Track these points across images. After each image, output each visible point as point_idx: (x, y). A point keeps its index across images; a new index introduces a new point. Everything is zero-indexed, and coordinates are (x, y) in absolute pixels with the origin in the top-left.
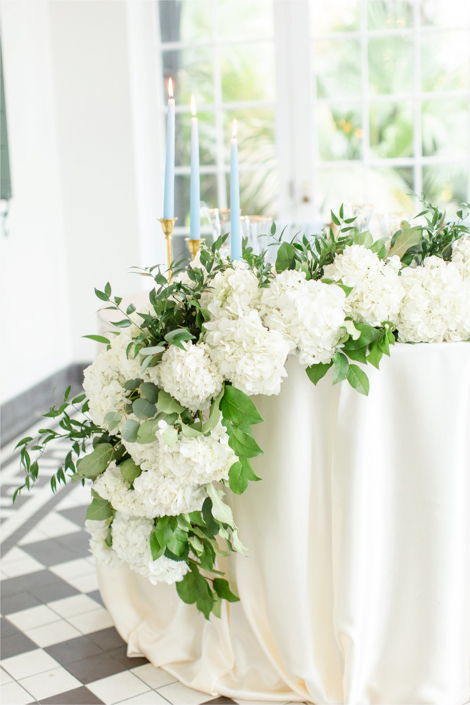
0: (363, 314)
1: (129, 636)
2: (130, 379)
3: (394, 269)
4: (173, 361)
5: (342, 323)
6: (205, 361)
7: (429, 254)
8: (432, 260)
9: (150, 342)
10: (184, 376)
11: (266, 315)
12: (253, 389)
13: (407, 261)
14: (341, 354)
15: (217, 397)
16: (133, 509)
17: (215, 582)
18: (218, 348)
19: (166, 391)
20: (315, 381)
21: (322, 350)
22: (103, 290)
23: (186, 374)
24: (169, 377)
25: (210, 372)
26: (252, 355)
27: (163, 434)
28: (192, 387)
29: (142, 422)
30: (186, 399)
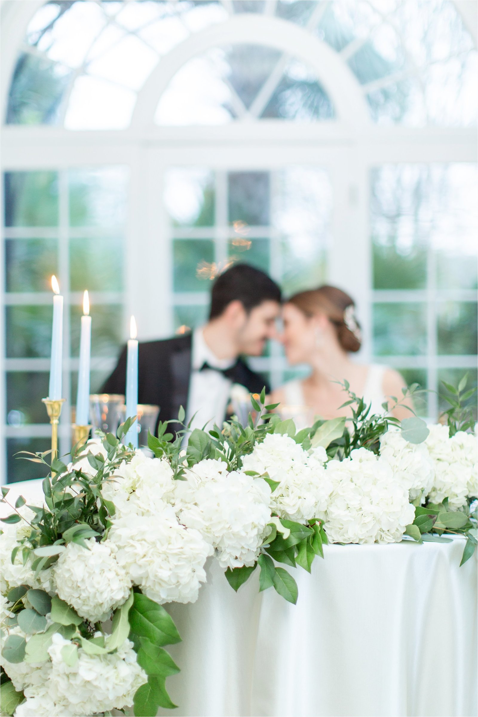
0: (289, 510)
3: (320, 461)
4: (74, 561)
5: (269, 519)
6: (111, 563)
8: (359, 454)
9: (40, 542)
10: (86, 580)
11: (181, 511)
12: (168, 596)
13: (330, 454)
14: (265, 556)
15: (124, 605)
18: (126, 549)
19: (62, 597)
20: (236, 587)
24: (68, 582)
25: (117, 575)
26: (168, 557)
27: (60, 649)
28: (96, 593)
29: (28, 637)
30: (85, 608)
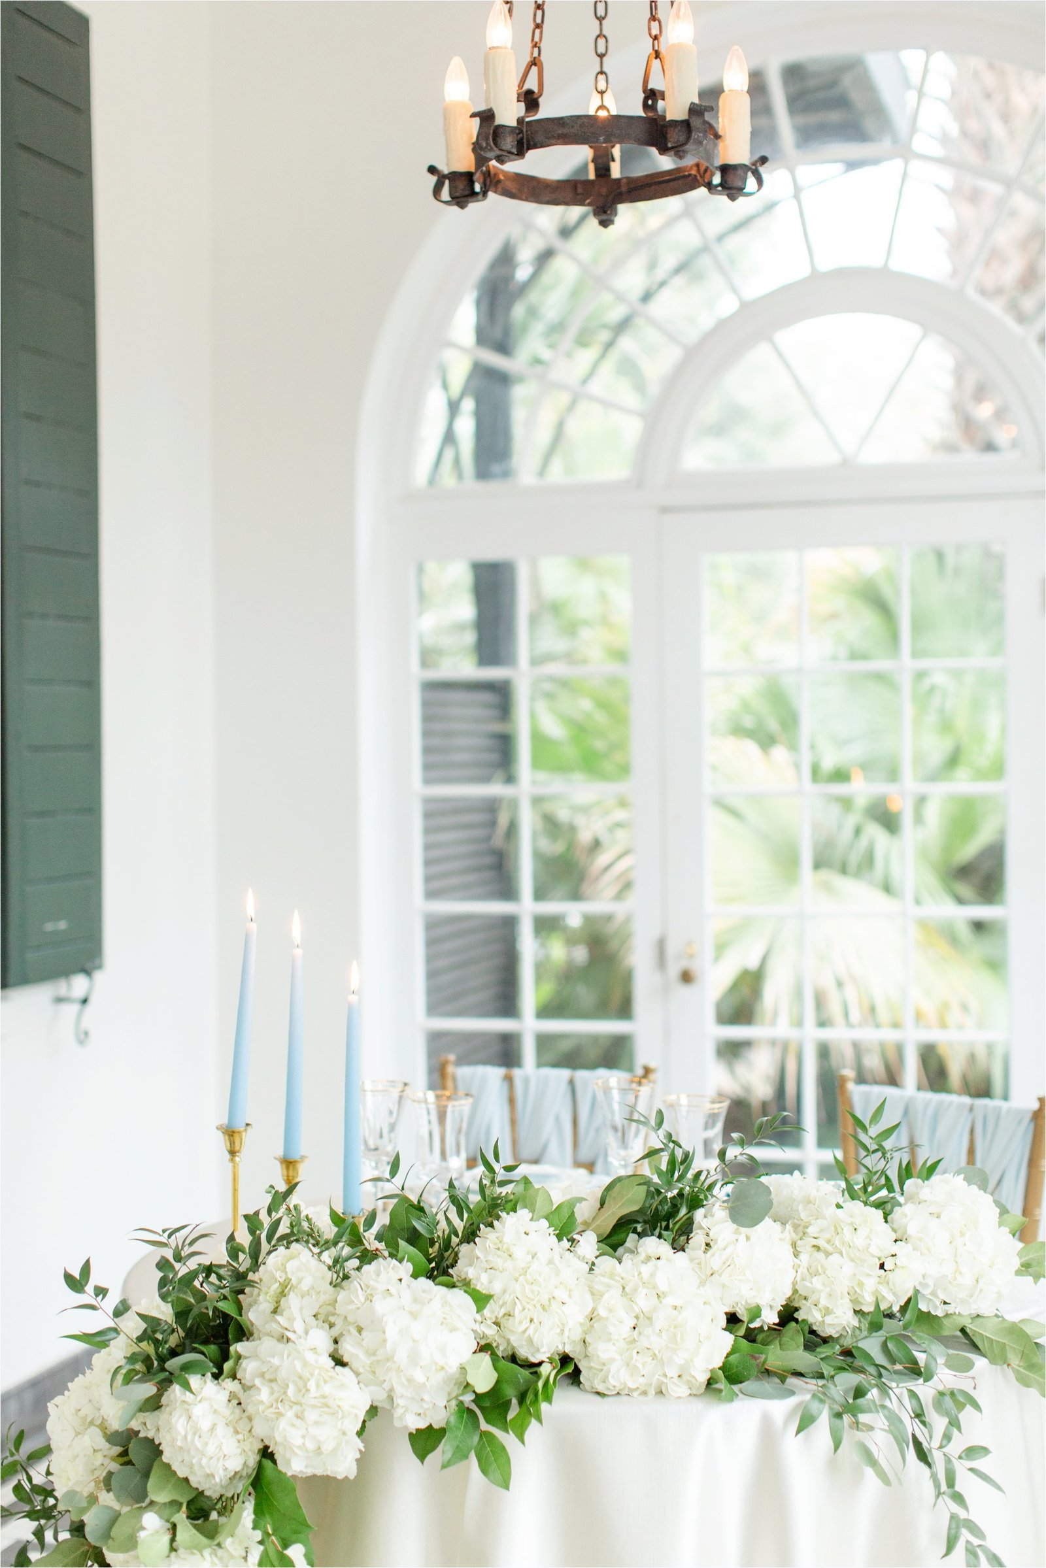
0: (513, 1340)
2: (116, 1428)
4: (175, 1409)
5: (466, 1357)
10: (189, 1438)
11: (341, 1335)
12: (306, 1467)
14: (469, 1411)
15: (248, 1474)
19: (165, 1458)
20: (422, 1455)
21: (431, 1406)
22: (76, 1274)
23: (193, 1435)
25: (237, 1432)
26: (303, 1411)
27: (149, 1538)
28: (201, 1459)
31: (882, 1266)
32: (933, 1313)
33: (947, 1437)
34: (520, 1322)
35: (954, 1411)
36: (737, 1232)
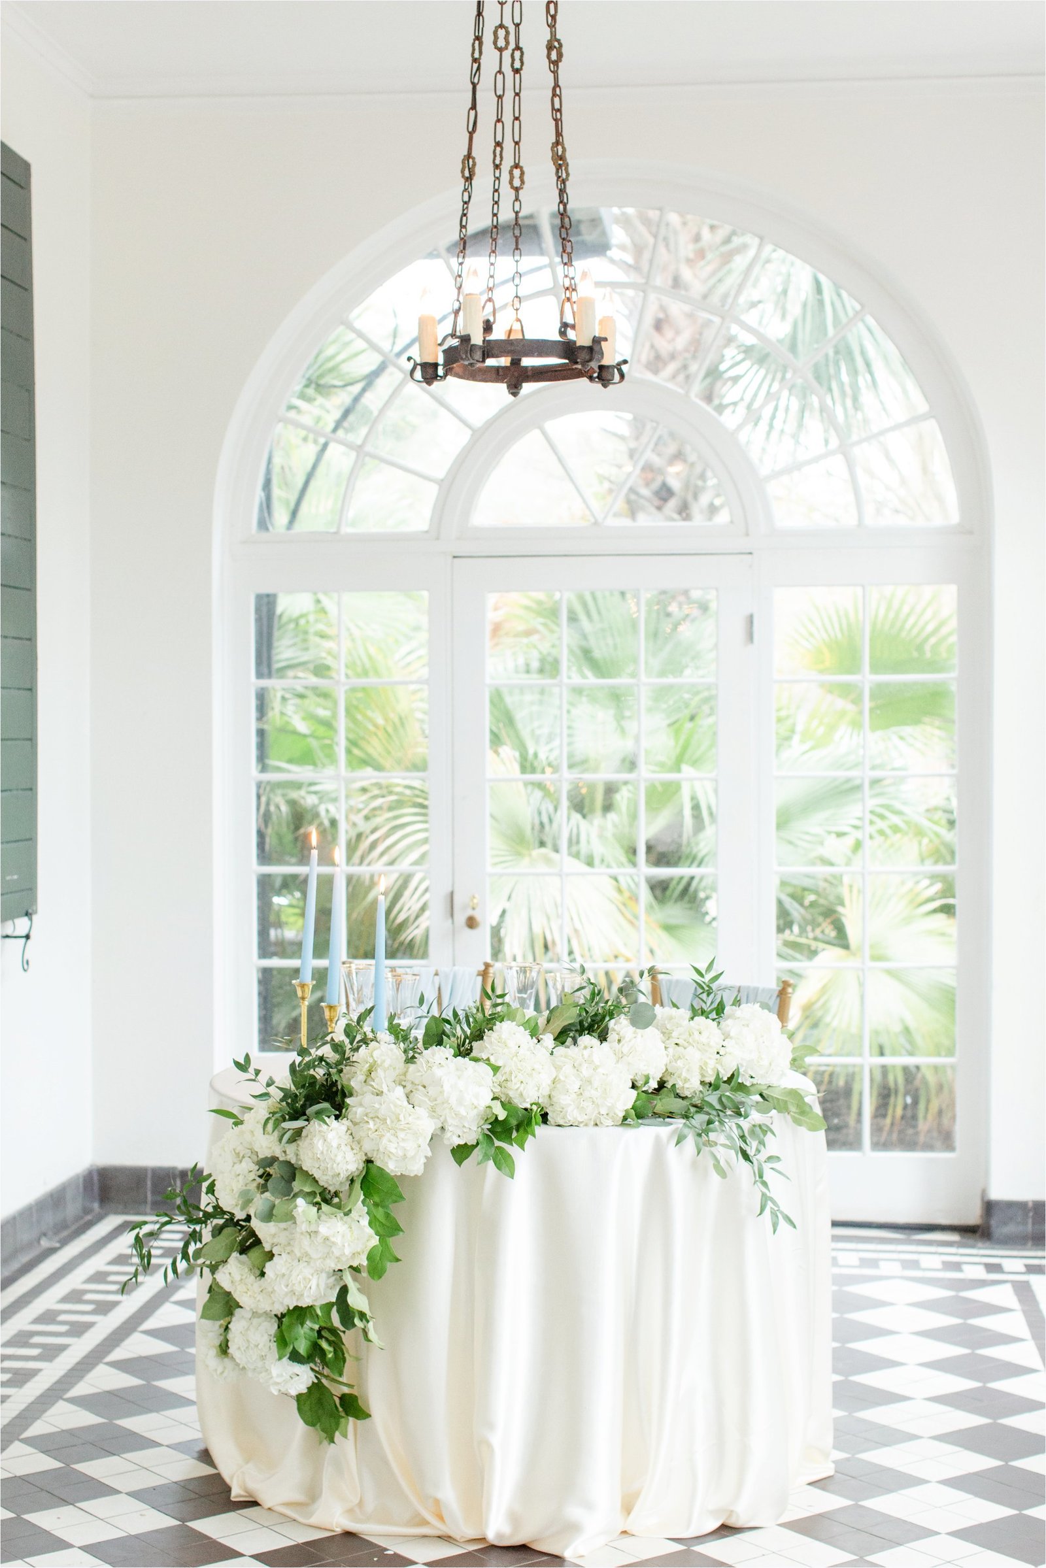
0: (511, 1094)
1: (232, 1478)
2: (263, 1157)
3: (546, 1048)
4: (315, 1136)
5: (488, 1102)
6: (348, 1138)
7: (586, 1032)
8: (586, 1040)
9: (287, 1117)
10: (325, 1152)
11: (412, 1091)
12: (396, 1168)
13: (561, 1039)
14: (487, 1135)
15: (358, 1176)
16: (259, 1301)
17: (343, 1398)
18: (361, 1125)
19: (304, 1168)
20: (460, 1162)
21: (468, 1130)
22: (242, 1062)
23: (327, 1150)
24: (310, 1154)
25: (352, 1149)
26: (396, 1132)
27: (303, 1211)
29: (277, 1202)
30: (325, 1178)
31: (718, 1053)
32: (745, 1083)
33: (758, 1151)
34: (515, 1084)
35: (762, 1136)
36: (635, 1032)
